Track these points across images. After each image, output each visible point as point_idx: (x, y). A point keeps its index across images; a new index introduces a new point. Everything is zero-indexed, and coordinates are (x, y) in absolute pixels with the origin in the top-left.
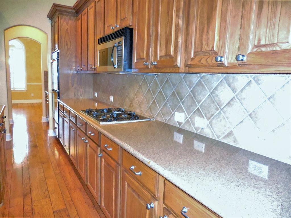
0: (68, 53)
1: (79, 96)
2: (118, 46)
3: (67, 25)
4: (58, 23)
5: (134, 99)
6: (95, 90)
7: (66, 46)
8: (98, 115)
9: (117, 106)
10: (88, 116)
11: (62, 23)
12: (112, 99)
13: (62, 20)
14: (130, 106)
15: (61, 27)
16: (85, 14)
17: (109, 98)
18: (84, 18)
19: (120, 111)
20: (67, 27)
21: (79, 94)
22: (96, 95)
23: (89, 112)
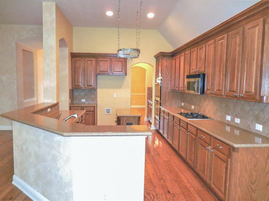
0: (167, 79)
1: (172, 104)
2: (197, 82)
3: (167, 63)
4: (162, 62)
5: (206, 108)
6: (182, 101)
7: (166, 75)
8: (186, 115)
9: (196, 112)
10: (181, 116)
11: (164, 62)
12: (193, 107)
13: (164, 60)
14: (204, 112)
15: (163, 64)
16: (178, 58)
17: (191, 107)
18: (178, 60)
19: (198, 114)
20: (167, 64)
21: (172, 103)
22: (183, 104)
23: (181, 114)
